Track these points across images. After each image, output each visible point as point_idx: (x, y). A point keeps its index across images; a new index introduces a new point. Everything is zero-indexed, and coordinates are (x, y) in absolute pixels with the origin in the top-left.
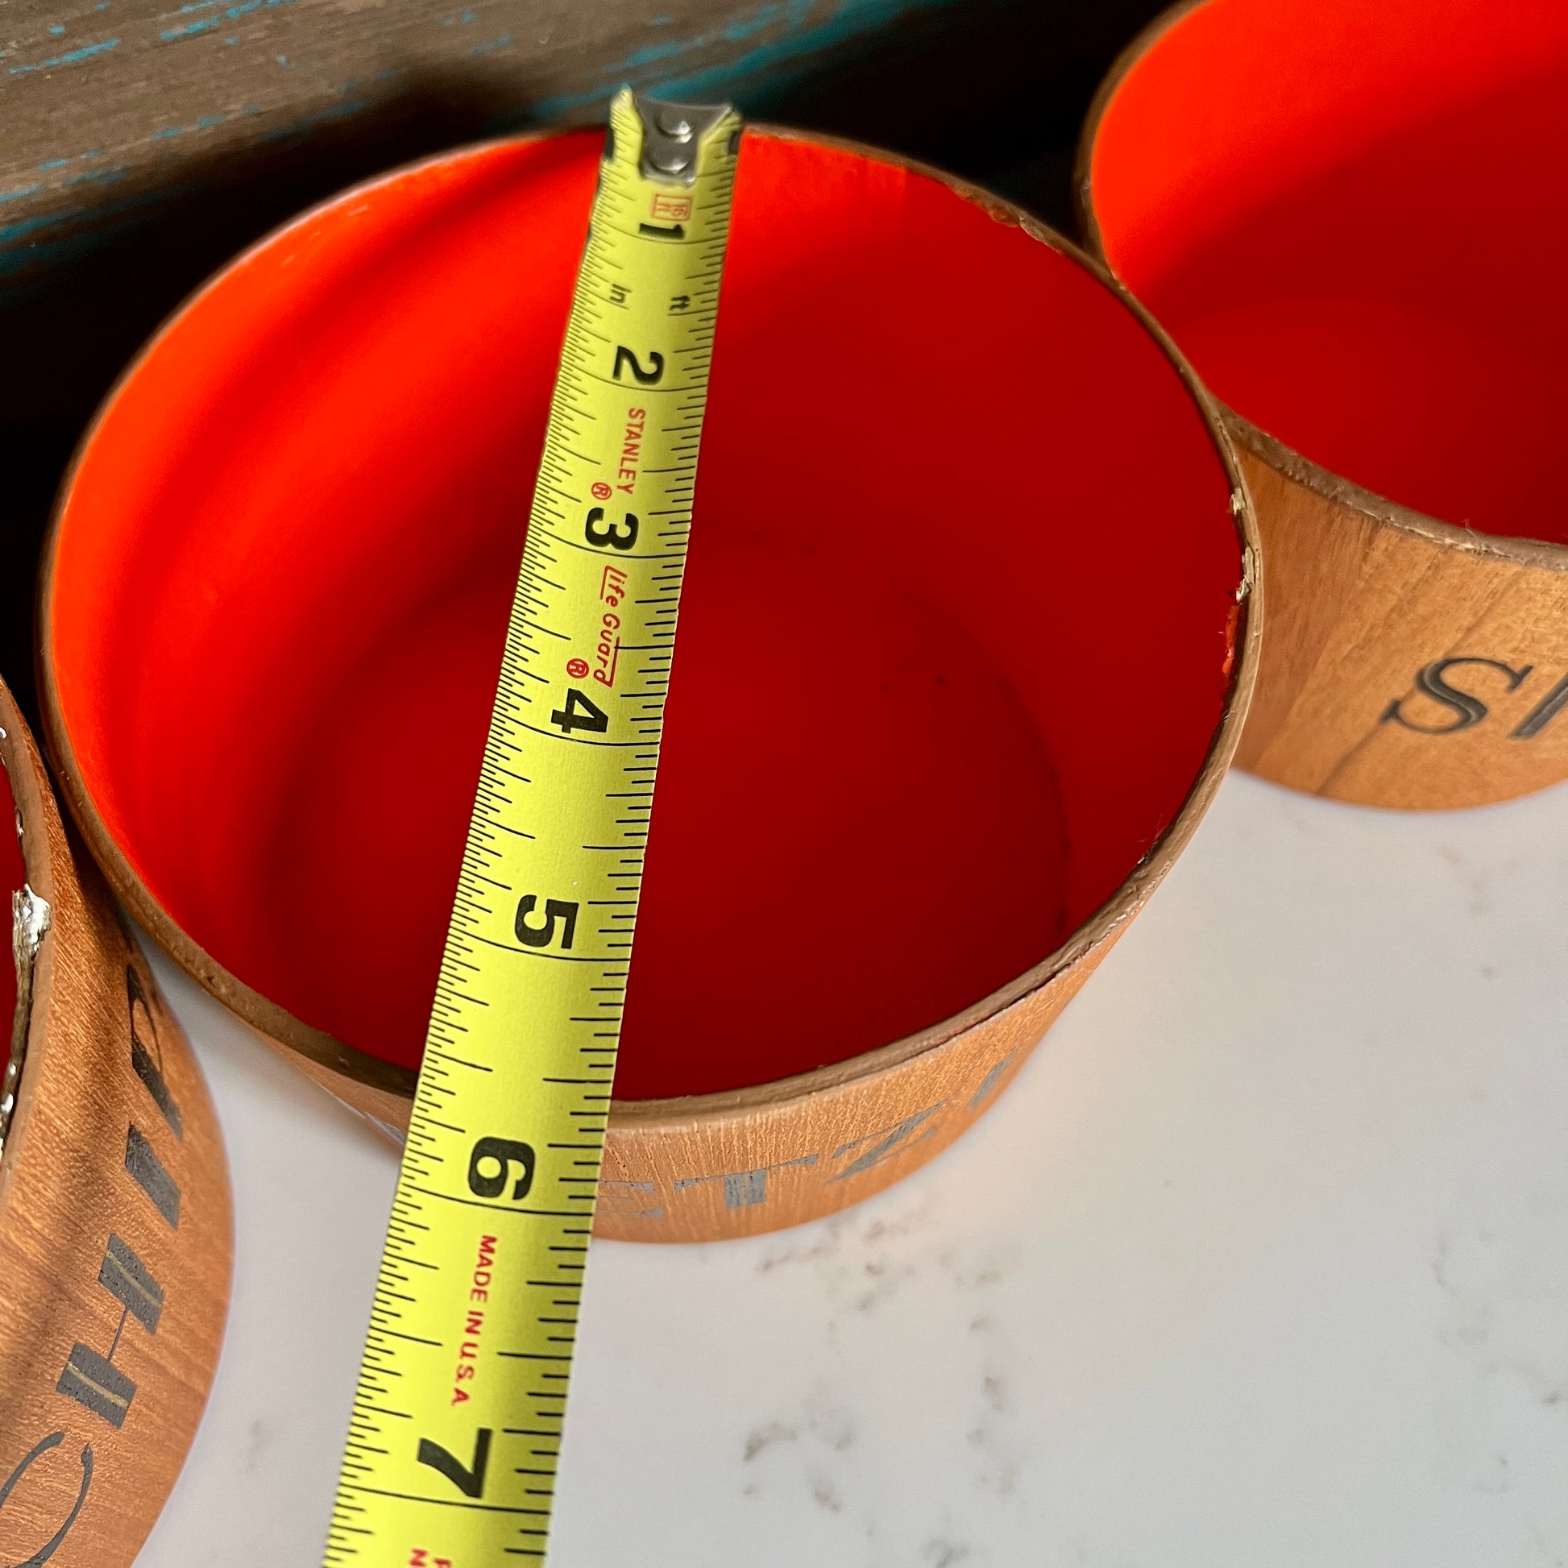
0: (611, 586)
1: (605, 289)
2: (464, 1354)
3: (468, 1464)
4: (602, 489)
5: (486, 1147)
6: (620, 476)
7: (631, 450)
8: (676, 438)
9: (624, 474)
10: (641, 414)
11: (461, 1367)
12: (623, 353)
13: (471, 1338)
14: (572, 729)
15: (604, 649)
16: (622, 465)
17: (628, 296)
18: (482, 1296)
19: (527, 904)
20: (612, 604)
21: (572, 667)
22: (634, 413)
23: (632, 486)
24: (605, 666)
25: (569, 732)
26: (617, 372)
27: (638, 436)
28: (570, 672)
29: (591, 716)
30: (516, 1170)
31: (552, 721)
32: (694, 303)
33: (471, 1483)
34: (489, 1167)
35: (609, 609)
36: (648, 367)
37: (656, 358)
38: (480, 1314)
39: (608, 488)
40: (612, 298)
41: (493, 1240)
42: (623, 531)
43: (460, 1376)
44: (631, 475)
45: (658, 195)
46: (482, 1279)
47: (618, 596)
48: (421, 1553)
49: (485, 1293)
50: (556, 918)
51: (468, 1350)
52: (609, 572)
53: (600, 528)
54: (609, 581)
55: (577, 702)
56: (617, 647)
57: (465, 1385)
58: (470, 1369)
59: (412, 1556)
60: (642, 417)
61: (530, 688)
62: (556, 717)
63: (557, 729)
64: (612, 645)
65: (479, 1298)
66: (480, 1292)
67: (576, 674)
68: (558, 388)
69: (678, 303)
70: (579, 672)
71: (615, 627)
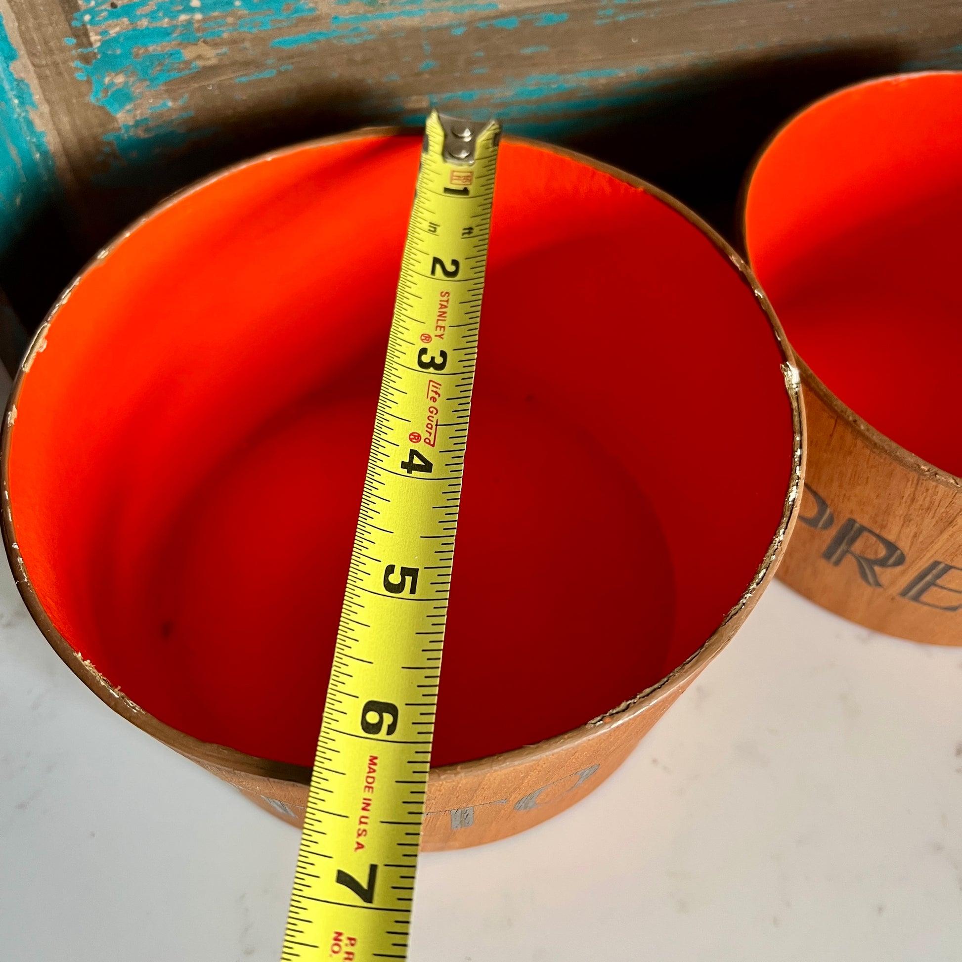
0: (432, 391)
1: (426, 225)
2: (361, 823)
3: (364, 884)
4: (426, 337)
5: (370, 706)
6: (436, 330)
7: (442, 315)
8: (467, 307)
9: (439, 328)
10: (447, 295)
11: (359, 830)
12: (436, 261)
13: (365, 813)
14: (413, 472)
15: (429, 426)
16: (437, 323)
17: (438, 229)
18: (371, 790)
19: (390, 570)
20: (433, 401)
21: (412, 437)
22: (443, 294)
23: (443, 335)
24: (430, 436)
25: (411, 473)
26: (433, 272)
27: (446, 307)
28: (411, 439)
29: (424, 464)
30: (388, 719)
31: (402, 467)
32: (476, 231)
33: (367, 895)
34: (373, 718)
35: (432, 404)
36: (451, 268)
37: (455, 263)
38: (369, 800)
39: (430, 337)
40: (430, 230)
41: (376, 758)
42: (439, 360)
43: (359, 835)
44: (442, 329)
45: (454, 171)
46: (370, 780)
47: (437, 396)
48: (340, 934)
49: (372, 788)
50: (406, 577)
51: (363, 820)
52: (431, 383)
53: (426, 359)
54: (431, 388)
55: (415, 456)
56: (437, 425)
57: (361, 840)
58: (365, 830)
59: (335, 935)
60: (448, 296)
61: (389, 449)
62: (404, 465)
63: (404, 472)
64: (434, 424)
65: (369, 791)
66: (369, 787)
67: (414, 440)
68: (400, 281)
69: (467, 231)
70: (416, 439)
71: (436, 414)
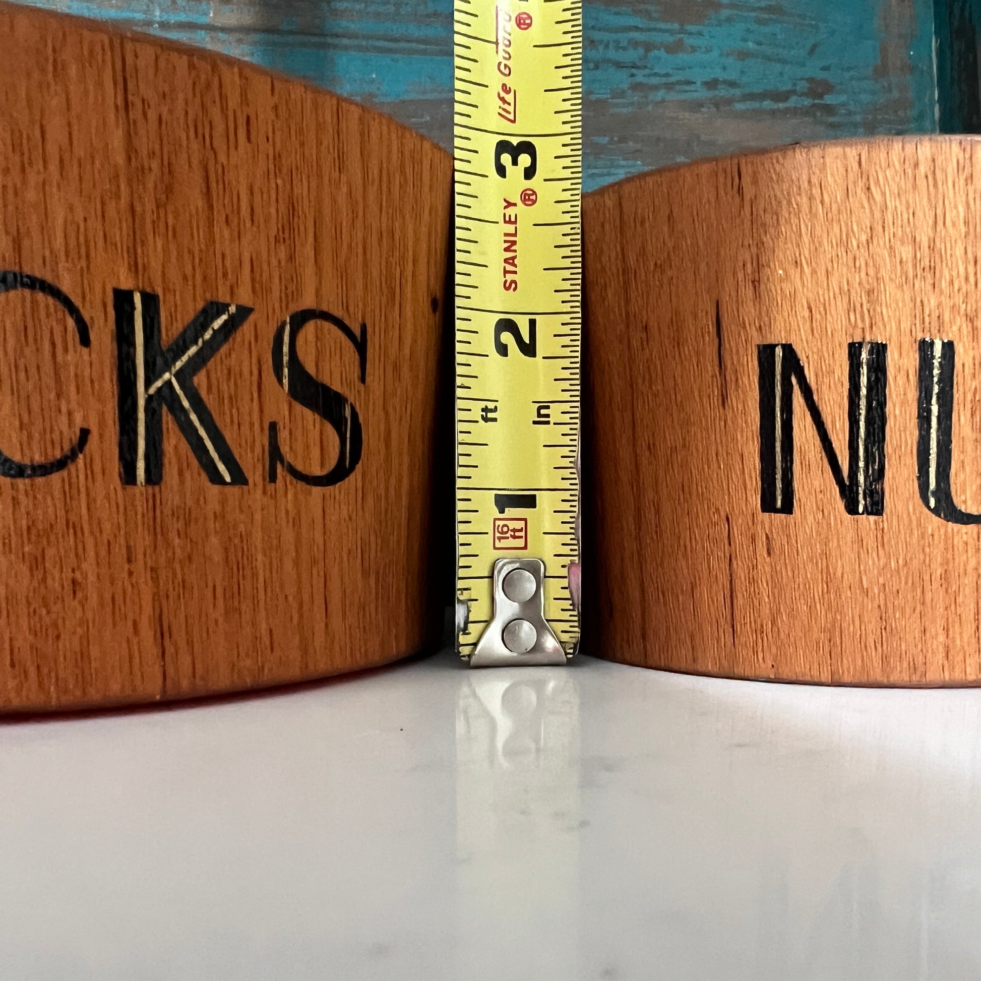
0: (509, 104)
4: (529, 199)
6: (516, 216)
7: (511, 244)
9: (513, 219)
10: (508, 283)
12: (530, 351)
15: (506, 42)
16: (516, 228)
17: (535, 415)
20: (506, 86)
21: (528, 21)
22: (513, 285)
23: (505, 207)
24: (503, 25)
26: (533, 323)
27: (507, 259)
28: (529, 16)
35: (508, 81)
36: (508, 338)
37: (502, 350)
39: (524, 201)
42: (506, 159)
47: (503, 94)
52: (511, 117)
53: (525, 160)
54: (511, 109)
56: (497, 44)
60: (505, 282)
64: (501, 47)
67: (525, 16)
69: (490, 415)
70: (522, 20)
71: (500, 64)
